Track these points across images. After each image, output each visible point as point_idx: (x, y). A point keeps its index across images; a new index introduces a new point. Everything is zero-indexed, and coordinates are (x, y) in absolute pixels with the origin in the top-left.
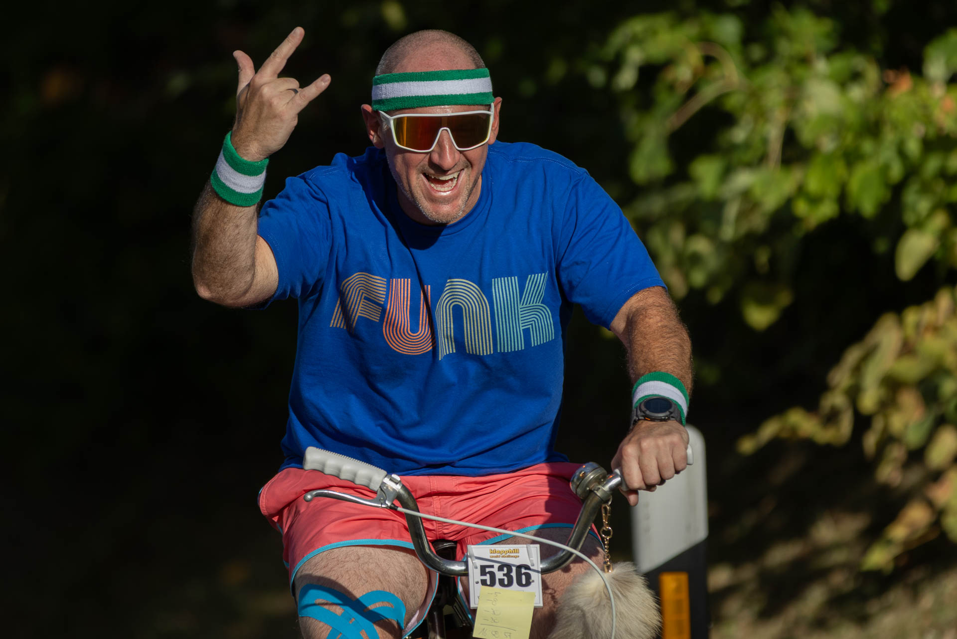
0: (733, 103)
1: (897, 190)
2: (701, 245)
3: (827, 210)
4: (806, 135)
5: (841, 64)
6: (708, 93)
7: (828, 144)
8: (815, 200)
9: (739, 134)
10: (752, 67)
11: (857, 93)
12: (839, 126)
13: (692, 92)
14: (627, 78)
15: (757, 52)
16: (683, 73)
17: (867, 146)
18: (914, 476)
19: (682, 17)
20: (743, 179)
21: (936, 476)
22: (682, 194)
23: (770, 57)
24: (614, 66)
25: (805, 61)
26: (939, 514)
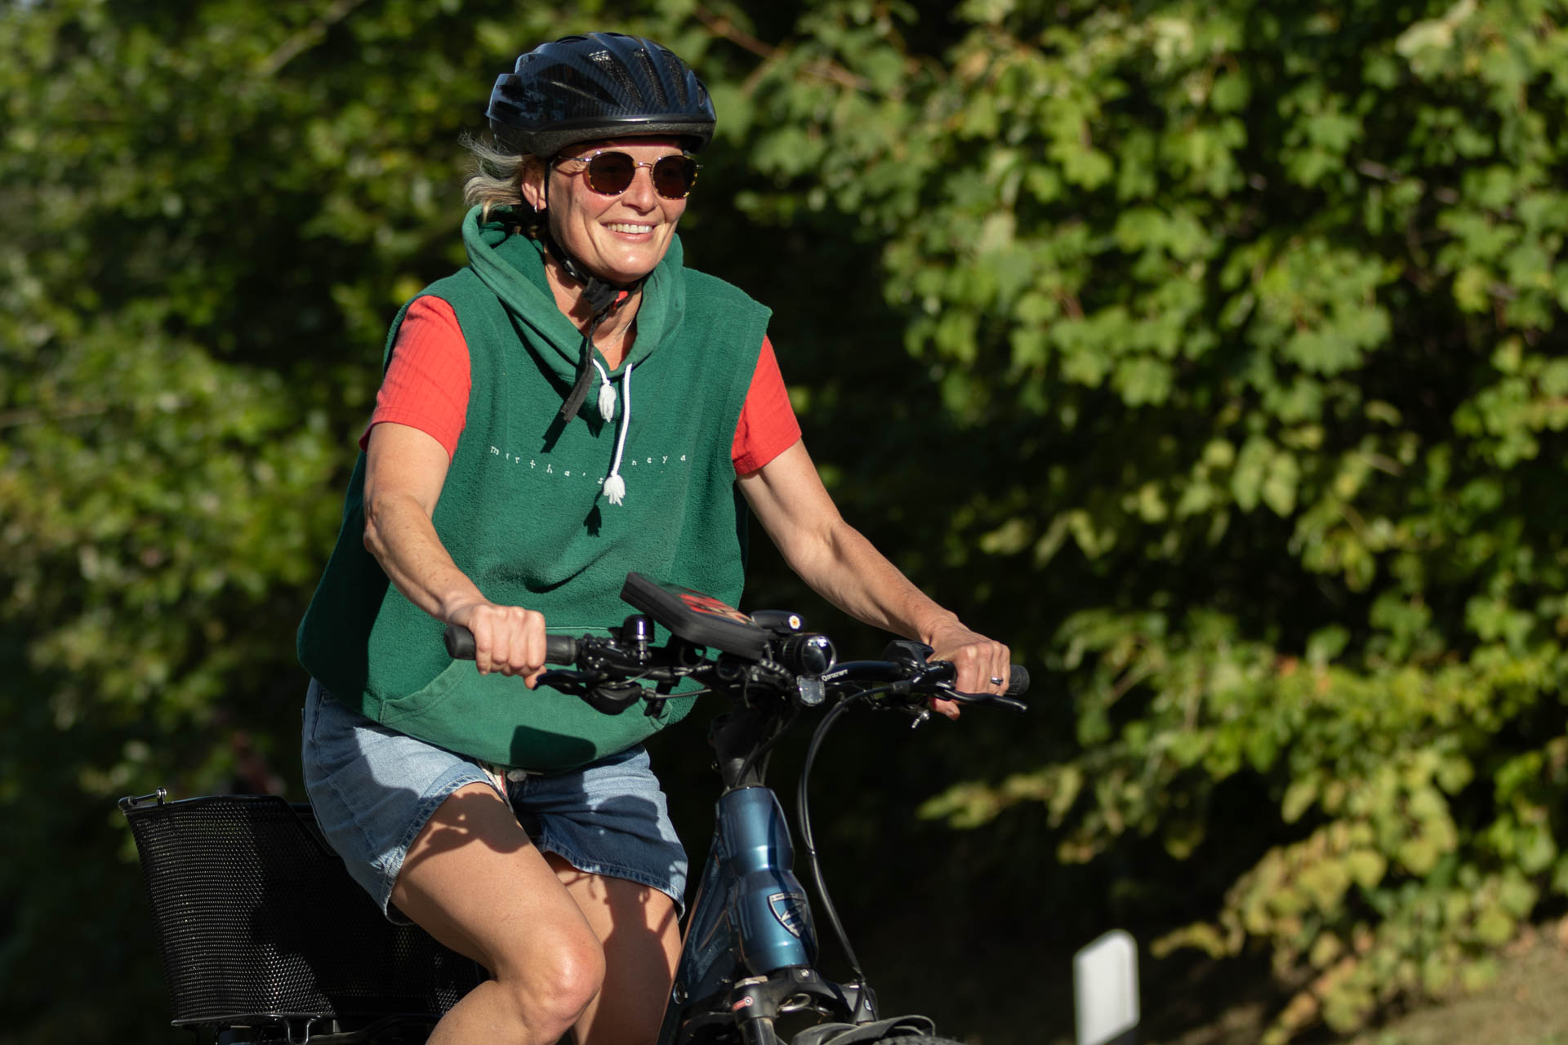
0: (1159, 681)
1: (1285, 752)
2: (1133, 793)
3: (1229, 766)
4: (1216, 706)
5: (1243, 651)
6: (1138, 673)
7: (1232, 713)
8: (1221, 757)
9: (1162, 704)
10: (1173, 653)
11: (1255, 674)
12: (1239, 699)
13: (1125, 671)
14: (1073, 659)
15: (1177, 640)
16: (1118, 657)
17: (1262, 717)
18: (1300, 976)
19: (1118, 612)
20: (1166, 740)
21: (1318, 973)
22: (1118, 750)
23: (1187, 645)
24: (1063, 650)
25: (1212, 648)
26: (1321, 1005)
